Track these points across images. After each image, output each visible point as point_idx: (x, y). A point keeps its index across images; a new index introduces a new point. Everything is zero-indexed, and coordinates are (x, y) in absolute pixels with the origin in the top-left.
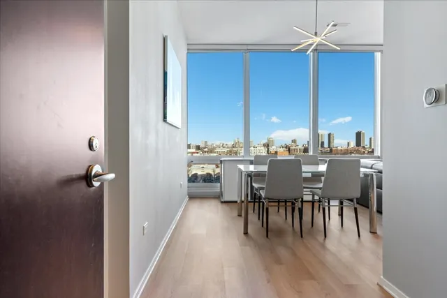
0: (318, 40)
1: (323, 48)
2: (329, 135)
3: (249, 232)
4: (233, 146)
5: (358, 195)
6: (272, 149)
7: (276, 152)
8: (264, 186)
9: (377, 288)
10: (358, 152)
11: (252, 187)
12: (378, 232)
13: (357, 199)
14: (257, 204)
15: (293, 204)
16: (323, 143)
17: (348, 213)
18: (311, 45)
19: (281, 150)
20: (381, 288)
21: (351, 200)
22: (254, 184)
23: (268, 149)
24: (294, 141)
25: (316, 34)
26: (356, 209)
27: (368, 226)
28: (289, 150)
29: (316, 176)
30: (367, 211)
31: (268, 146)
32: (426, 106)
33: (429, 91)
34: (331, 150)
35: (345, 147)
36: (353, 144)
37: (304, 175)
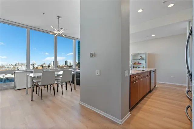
0: (59, 32)
1: (60, 35)
3: (33, 99)
4: (15, 65)
5: (71, 80)
6: (35, 66)
7: (37, 68)
8: (41, 81)
9: (79, 105)
10: (66, 67)
11: (33, 82)
12: (76, 89)
13: (71, 81)
14: (35, 88)
15: (51, 86)
17: (68, 86)
18: (57, 33)
19: (39, 66)
20: (80, 104)
21: (69, 82)
22: (34, 81)
23: (33, 66)
24: (45, 63)
25: (58, 30)
26: (71, 84)
27: (74, 88)
28: (42, 66)
29: (58, 76)
30: (73, 84)
31: (33, 65)
32: (90, 57)
33: (91, 54)
34: (58, 66)
35: (62, 65)
36: (64, 64)
37: (55, 76)
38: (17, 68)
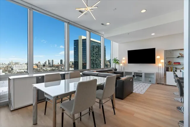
2: (52, 60)
10: (61, 66)
16: (50, 63)
19: (34, 66)
24: (39, 62)
28: (37, 66)
34: (53, 65)
35: (57, 64)
36: (60, 63)
38: (11, 67)
